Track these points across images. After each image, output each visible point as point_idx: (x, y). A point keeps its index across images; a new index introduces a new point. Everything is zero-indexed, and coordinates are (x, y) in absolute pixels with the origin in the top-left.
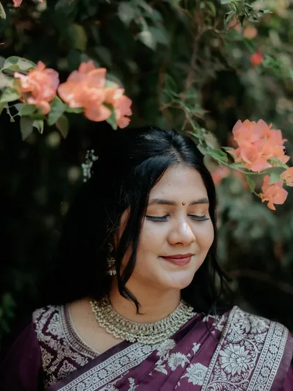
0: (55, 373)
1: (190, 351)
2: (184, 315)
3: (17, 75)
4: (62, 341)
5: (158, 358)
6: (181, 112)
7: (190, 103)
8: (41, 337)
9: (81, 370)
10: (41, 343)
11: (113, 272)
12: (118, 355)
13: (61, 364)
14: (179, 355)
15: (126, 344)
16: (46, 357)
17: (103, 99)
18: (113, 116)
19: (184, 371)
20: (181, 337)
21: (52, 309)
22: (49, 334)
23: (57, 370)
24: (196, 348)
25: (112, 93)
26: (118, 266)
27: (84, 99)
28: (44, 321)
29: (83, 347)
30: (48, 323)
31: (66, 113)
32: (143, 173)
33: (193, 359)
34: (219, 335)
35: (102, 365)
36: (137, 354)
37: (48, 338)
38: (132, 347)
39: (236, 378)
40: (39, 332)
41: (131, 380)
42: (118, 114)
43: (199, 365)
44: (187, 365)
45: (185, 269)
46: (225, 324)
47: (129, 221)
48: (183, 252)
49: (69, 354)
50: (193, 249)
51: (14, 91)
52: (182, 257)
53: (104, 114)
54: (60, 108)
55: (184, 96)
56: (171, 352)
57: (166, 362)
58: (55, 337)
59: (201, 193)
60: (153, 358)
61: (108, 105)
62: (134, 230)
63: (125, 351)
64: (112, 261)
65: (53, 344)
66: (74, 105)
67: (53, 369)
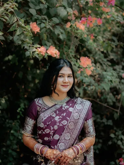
0: (41, 111)
1: (70, 105)
2: (68, 99)
3: (38, 48)
4: (42, 104)
5: (63, 107)
6: (69, 54)
7: (71, 52)
8: (37, 104)
9: (46, 110)
10: (37, 105)
11: (52, 89)
12: (54, 107)
13: (42, 109)
14: (67, 106)
15: (56, 104)
16: (38, 108)
17: (55, 53)
18: (56, 56)
19: (68, 109)
20: (67, 103)
21: (39, 99)
22: (39, 103)
23: (41, 110)
24: (71, 105)
25: (56, 52)
26: (53, 87)
27: (51, 53)
28: (37, 101)
29: (46, 105)
30: (38, 101)
31: (48, 56)
32: (58, 68)
33: (70, 107)
34: (76, 102)
35: (51, 109)
36: (58, 107)
37: (39, 104)
38: (57, 105)
39: (79, 110)
40: (37, 103)
41: (57, 111)
42: (57, 55)
43: (71, 108)
44: (69, 108)
45: (66, 88)
46: (77, 100)
47: (55, 78)
48: (66, 84)
49: (43, 107)
50: (68, 84)
51: (37, 51)
52: (66, 86)
53: (55, 56)
54: (47, 54)
55: (70, 51)
56: (65, 106)
57: (64, 107)
58: (40, 104)
59: (71, 72)
60: (62, 107)
61: (56, 54)
62: (56, 80)
63: (56, 106)
64: (52, 86)
65: (40, 105)
66: (50, 54)
67: (40, 110)
